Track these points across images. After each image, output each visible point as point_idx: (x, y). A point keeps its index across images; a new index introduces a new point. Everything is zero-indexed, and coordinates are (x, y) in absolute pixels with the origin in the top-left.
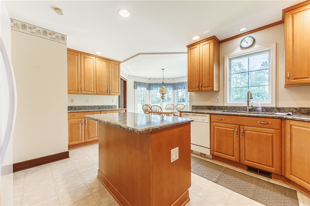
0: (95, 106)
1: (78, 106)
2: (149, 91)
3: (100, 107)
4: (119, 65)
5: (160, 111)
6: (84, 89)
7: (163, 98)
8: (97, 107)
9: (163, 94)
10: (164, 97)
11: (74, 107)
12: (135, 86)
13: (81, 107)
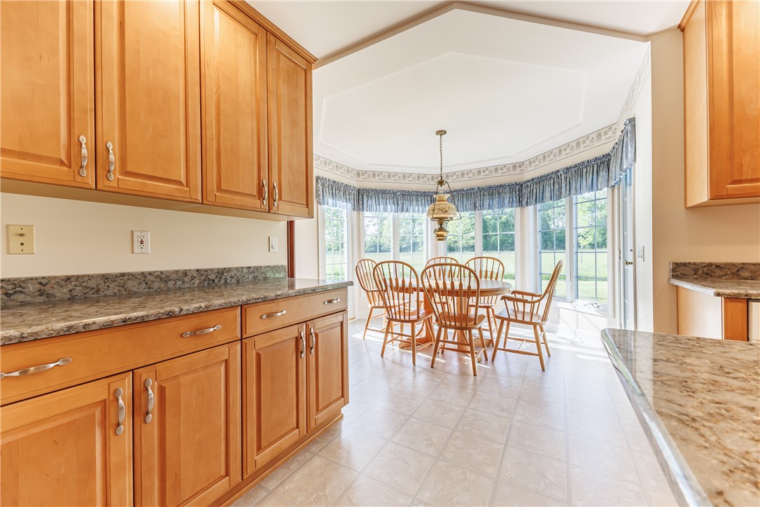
0: (185, 273)
1: (68, 279)
2: (359, 215)
3: (212, 277)
4: (307, 73)
5: (410, 283)
6: (123, 160)
7: (442, 236)
8: (193, 278)
9: (441, 221)
10: (445, 234)
11: (31, 288)
12: (321, 192)
13: (92, 284)
